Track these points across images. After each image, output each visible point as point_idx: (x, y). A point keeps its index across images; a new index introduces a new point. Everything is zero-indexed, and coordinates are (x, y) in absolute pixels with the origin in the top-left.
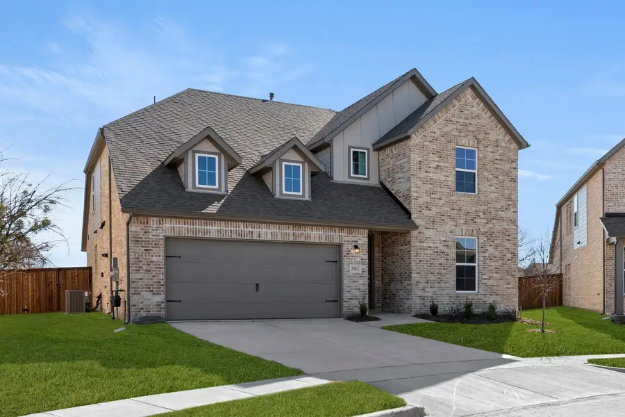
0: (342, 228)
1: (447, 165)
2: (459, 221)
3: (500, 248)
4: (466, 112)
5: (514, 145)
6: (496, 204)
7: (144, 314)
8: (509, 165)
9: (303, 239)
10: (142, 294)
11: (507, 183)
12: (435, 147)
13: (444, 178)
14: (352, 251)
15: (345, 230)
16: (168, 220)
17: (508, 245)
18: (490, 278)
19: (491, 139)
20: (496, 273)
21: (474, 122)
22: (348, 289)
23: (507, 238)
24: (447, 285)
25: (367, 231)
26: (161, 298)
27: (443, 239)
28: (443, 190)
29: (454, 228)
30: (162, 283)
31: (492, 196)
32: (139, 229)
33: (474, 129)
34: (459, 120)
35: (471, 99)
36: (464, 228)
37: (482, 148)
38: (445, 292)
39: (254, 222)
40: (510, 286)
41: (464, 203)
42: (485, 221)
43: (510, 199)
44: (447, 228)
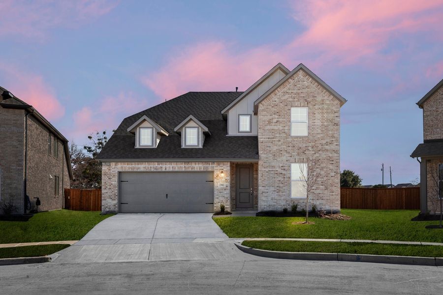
0: (213, 162)
1: (284, 120)
2: (293, 154)
3: (325, 169)
4: (299, 86)
5: (337, 102)
6: (322, 141)
7: (108, 210)
8: (332, 115)
9: (190, 170)
10: (107, 200)
11: (331, 127)
12: (275, 110)
13: (282, 128)
14: (220, 175)
15: (216, 163)
16: (120, 163)
17: (331, 167)
18: (317, 189)
19: (317, 100)
20: (322, 185)
21: (304, 91)
22: (217, 197)
23: (331, 162)
24: (284, 194)
25: (229, 163)
26: (116, 202)
27: (281, 165)
28: (281, 135)
29: (289, 158)
30: (117, 194)
31: (319, 136)
32: (106, 168)
33: (304, 95)
34: (293, 91)
35: (302, 77)
36: (297, 158)
37: (311, 107)
38: (283, 198)
39: (163, 162)
40: (334, 194)
41: (297, 142)
42: (314, 152)
43: (333, 137)
44: (284, 158)
